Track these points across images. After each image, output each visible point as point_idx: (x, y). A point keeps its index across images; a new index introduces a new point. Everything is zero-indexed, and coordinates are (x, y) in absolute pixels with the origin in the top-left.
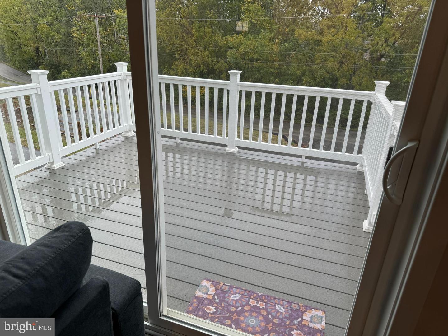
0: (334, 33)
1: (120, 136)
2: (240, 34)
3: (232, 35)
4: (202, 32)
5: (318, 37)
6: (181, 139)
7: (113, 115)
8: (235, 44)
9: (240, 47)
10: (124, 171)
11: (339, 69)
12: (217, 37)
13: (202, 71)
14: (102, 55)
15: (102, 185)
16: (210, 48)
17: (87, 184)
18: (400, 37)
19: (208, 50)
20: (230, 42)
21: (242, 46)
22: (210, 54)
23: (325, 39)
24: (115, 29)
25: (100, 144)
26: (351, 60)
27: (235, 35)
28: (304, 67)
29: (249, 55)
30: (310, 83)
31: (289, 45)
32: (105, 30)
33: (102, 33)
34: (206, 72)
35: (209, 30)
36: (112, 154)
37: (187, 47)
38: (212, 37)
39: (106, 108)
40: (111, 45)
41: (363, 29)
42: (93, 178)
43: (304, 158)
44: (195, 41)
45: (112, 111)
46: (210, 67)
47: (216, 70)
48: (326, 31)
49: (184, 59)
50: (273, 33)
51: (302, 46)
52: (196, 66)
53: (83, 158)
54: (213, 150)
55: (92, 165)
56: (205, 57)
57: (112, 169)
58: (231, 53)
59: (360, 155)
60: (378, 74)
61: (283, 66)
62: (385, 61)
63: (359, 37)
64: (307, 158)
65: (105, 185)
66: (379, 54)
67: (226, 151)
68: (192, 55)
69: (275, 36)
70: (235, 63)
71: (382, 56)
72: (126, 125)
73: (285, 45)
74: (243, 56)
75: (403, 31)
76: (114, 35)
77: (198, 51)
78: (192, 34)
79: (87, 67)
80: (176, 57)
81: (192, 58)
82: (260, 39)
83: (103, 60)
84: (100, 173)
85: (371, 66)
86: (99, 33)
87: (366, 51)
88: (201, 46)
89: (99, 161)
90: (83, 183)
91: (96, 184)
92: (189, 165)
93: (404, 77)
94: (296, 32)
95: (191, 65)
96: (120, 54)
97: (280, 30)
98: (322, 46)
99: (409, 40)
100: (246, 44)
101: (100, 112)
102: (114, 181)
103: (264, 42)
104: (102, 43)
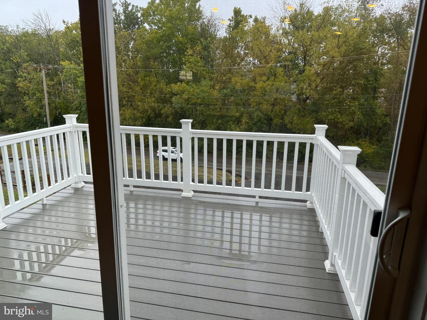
0: (265, 80)
1: (69, 188)
2: (183, 83)
3: (176, 83)
4: (147, 80)
5: (252, 84)
6: (135, 187)
7: (61, 161)
8: (179, 91)
9: (183, 93)
10: (74, 228)
11: (272, 110)
12: (162, 85)
13: (150, 116)
14: (48, 103)
15: (50, 247)
16: (156, 95)
17: (33, 247)
18: (320, 82)
19: (154, 97)
20: (175, 89)
21: (186, 93)
22: (156, 100)
23: (259, 85)
24: (62, 79)
25: (48, 198)
26: (282, 102)
27: (179, 83)
28: (242, 109)
29: (192, 101)
30: (249, 123)
31: (227, 91)
32: (52, 80)
33: (49, 82)
34: (153, 116)
35: (154, 79)
36: (60, 209)
37: (134, 94)
38: (157, 85)
39: (53, 154)
40: (58, 94)
41: (289, 76)
42: (40, 239)
43: (257, 198)
44: (141, 89)
45: (60, 156)
46: (157, 112)
47: (163, 114)
48: (258, 79)
49: (132, 105)
50: (212, 81)
51: (238, 91)
52: (143, 111)
53: (27, 216)
54: (169, 196)
55: (39, 224)
56: (151, 103)
57: (61, 226)
58: (176, 99)
59: (308, 193)
60: (305, 113)
61: (224, 109)
62: (310, 102)
63: (286, 83)
64: (260, 197)
65: (53, 246)
66: (304, 96)
67: (181, 196)
68: (139, 101)
69: (214, 83)
70: (181, 108)
71: (308, 98)
72: (76, 176)
73: (223, 92)
74: (187, 101)
75: (321, 77)
76: (60, 84)
77: (145, 98)
78: (138, 83)
79: (32, 115)
80: (124, 103)
81: (139, 103)
82: (202, 86)
83: (49, 108)
84: (47, 232)
85: (299, 106)
86: (45, 83)
87: (293, 94)
88: (147, 93)
89: (46, 218)
90: (28, 246)
91: (44, 246)
92: (145, 214)
93: (328, 115)
94: (232, 80)
95: (138, 110)
96: (67, 102)
97: (218, 78)
98: (256, 91)
99: (327, 84)
100: (189, 91)
101: (46, 159)
102: (63, 240)
103: (205, 89)
104: (48, 92)
